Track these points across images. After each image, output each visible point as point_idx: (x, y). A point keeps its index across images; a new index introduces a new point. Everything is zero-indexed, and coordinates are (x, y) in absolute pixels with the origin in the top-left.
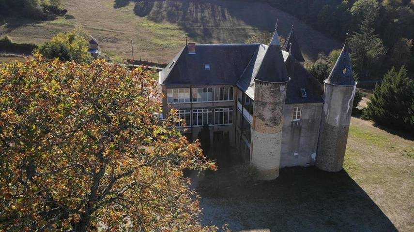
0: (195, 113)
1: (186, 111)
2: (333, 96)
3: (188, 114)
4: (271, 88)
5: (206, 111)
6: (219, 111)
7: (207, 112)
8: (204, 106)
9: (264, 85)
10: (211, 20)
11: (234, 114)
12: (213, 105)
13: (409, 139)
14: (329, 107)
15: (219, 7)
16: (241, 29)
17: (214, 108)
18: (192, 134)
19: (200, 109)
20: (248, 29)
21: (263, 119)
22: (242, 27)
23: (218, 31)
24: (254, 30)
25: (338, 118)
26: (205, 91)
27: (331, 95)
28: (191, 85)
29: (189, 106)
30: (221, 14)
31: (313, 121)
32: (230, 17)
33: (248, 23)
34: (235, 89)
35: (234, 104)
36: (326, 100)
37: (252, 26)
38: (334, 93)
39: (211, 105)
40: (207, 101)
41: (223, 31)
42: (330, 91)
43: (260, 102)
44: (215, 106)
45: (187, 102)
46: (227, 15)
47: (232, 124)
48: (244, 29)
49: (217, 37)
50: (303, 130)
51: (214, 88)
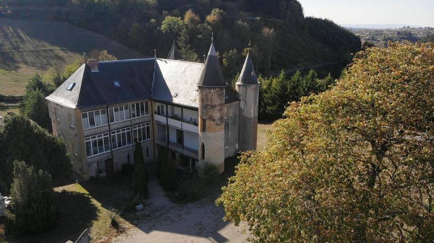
0: (113, 134)
1: (104, 135)
2: (248, 94)
3: (100, 139)
4: (218, 92)
5: (124, 130)
6: (137, 128)
7: (126, 131)
8: (123, 125)
9: (212, 90)
10: (6, 43)
11: (151, 129)
12: (131, 123)
13: (267, 124)
14: (245, 103)
15: (10, 28)
16: (48, 50)
17: (132, 126)
18: (112, 159)
19: (118, 129)
20: (56, 49)
21: (214, 120)
22: (48, 48)
23: (20, 54)
24: (62, 50)
25: (252, 111)
26: (121, 109)
27: (246, 94)
28: (108, 105)
29: (107, 128)
30: (15, 35)
31: (235, 116)
32: (28, 38)
33: (53, 44)
34: (149, 103)
35: (150, 118)
36: (241, 99)
37: (60, 47)
38: (248, 92)
39: (129, 123)
40: (125, 120)
41: (27, 54)
42: (244, 91)
43: (210, 105)
44: (133, 123)
45: (105, 124)
46: (22, 35)
47: (150, 139)
48: (51, 50)
49: (22, 61)
50: (230, 125)
51: (130, 104)
